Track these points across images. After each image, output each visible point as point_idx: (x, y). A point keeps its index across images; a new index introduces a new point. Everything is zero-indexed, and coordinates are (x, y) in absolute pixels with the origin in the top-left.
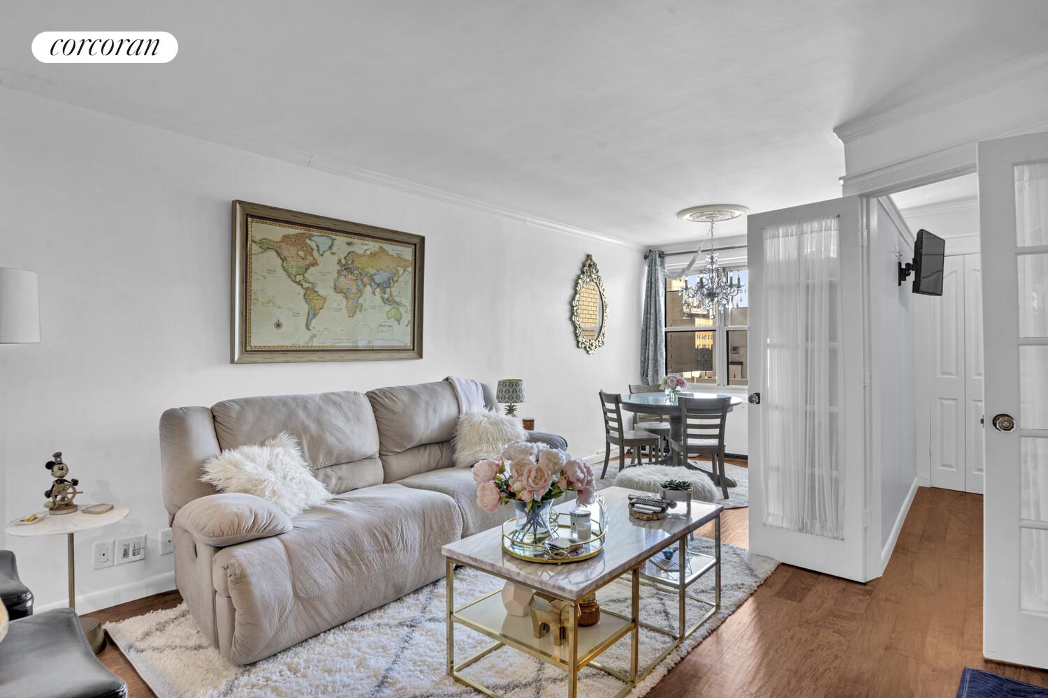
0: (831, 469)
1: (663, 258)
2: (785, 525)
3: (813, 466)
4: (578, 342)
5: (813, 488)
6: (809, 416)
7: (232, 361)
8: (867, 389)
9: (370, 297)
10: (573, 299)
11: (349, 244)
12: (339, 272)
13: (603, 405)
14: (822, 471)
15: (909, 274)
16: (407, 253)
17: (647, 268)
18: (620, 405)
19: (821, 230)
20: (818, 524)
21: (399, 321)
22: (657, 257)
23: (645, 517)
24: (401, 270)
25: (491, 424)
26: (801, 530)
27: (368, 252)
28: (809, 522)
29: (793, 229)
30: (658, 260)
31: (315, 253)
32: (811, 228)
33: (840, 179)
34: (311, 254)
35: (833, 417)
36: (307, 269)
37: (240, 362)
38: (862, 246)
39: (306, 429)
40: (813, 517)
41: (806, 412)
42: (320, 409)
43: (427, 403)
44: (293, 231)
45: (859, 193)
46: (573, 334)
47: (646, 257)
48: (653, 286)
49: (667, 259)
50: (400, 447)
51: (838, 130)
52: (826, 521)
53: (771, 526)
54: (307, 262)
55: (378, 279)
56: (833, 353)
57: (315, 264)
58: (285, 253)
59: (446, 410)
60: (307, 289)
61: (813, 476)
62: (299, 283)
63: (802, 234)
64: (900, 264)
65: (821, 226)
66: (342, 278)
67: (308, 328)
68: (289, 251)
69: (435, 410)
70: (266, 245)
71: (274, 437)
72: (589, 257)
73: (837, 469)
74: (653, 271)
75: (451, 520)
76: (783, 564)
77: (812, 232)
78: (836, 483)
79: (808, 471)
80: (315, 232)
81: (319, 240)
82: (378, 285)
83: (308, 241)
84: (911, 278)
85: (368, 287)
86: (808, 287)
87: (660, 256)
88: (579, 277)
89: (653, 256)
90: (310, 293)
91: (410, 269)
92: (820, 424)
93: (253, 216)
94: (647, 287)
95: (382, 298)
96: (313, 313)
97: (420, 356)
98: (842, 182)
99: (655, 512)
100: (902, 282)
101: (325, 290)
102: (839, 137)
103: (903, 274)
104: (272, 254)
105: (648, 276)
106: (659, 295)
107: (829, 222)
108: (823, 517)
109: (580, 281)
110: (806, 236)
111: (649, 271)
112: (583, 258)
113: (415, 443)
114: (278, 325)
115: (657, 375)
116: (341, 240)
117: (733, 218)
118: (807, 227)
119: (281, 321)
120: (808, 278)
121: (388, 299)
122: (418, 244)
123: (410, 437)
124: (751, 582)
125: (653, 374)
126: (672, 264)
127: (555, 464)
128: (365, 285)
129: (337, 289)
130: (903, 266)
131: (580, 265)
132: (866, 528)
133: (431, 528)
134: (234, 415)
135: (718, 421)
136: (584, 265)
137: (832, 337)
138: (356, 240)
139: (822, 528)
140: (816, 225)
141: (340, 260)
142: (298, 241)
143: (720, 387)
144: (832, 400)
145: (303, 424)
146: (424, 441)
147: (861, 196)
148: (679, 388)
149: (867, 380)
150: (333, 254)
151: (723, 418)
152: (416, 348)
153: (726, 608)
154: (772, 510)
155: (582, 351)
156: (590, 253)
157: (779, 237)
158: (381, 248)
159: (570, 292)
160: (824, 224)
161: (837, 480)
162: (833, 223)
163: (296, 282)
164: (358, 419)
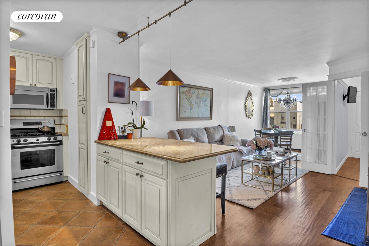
0: (324, 147)
1: (270, 91)
2: (311, 161)
3: (319, 147)
4: (247, 116)
5: (319, 153)
6: (318, 135)
7: (177, 120)
8: (333, 128)
9: (202, 104)
10: (245, 103)
11: (198, 91)
12: (196, 99)
13: (255, 133)
14: (321, 148)
15: (346, 98)
16: (209, 93)
17: (264, 94)
18: (261, 133)
19: (322, 88)
20: (320, 161)
21: (207, 110)
22: (268, 90)
23: (281, 155)
24: (208, 97)
25: (232, 136)
26: (315, 163)
27: (202, 93)
28: (318, 160)
29: (315, 88)
30: (268, 91)
31: (192, 94)
32: (320, 88)
33: (328, 75)
34: (191, 95)
35: (324, 135)
36: (190, 98)
37: (179, 120)
38: (333, 93)
39: (195, 136)
40: (319, 159)
41: (317, 134)
42: (197, 132)
43: (217, 131)
44: (188, 89)
45: (332, 79)
46: (245, 113)
47: (264, 90)
48: (266, 99)
49: (271, 91)
50: (212, 141)
51: (327, 63)
52: (322, 160)
53: (308, 162)
54: (190, 96)
55: (204, 100)
56: (325, 119)
57: (192, 97)
58: (186, 94)
59: (221, 133)
60: (190, 103)
61: (319, 149)
62: (189, 102)
63: (317, 89)
64: (343, 95)
65: (322, 87)
66: (197, 100)
67: (190, 112)
68: (187, 94)
69: (219, 133)
70: (183, 93)
71: (190, 138)
72: (250, 91)
73: (325, 147)
74: (266, 95)
75: (231, 157)
76: (310, 171)
77: (320, 89)
78: (325, 151)
79: (318, 148)
80: (192, 89)
81: (192, 91)
82: (204, 101)
83: (190, 91)
84: (346, 99)
85: (202, 102)
86: (319, 103)
87: (269, 90)
88: (247, 97)
89: (267, 90)
90: (191, 104)
91: (210, 97)
92: (321, 136)
93: (181, 86)
94: (265, 99)
95: (204, 104)
96: (191, 109)
97: (212, 119)
98: (328, 76)
99: (283, 154)
100: (344, 100)
101: (194, 103)
102: (327, 65)
103: (344, 98)
104: (184, 95)
105: (265, 96)
106: (268, 102)
107: (324, 86)
108: (321, 159)
109: (247, 98)
110: (318, 90)
111: (265, 95)
112: (248, 92)
113: (215, 141)
114: (185, 112)
115: (266, 125)
116: (196, 90)
117: (294, 80)
118: (318, 88)
119: (186, 111)
120: (319, 100)
121: (205, 105)
122: (212, 90)
123: (214, 139)
124: (303, 174)
125: (265, 125)
126: (272, 92)
127: (267, 141)
128: (201, 101)
129: (196, 103)
130: (344, 96)
131: (247, 94)
132: (332, 162)
133: (227, 158)
134: (182, 132)
135: (290, 138)
136: (248, 94)
137: (325, 115)
138: (199, 90)
139: (321, 162)
140: (321, 87)
141: (196, 96)
142: (189, 91)
143: (287, 129)
144: (324, 131)
145: (194, 135)
146: (217, 140)
147: (333, 80)
148: (277, 129)
149: (333, 126)
150: (195, 94)
151: (291, 137)
152: (211, 118)
153: (298, 177)
154: (308, 158)
155: (247, 118)
156: (250, 90)
157: (311, 90)
158: (204, 92)
159: (244, 101)
160: (323, 87)
161: (325, 150)
162: (326, 87)
163: (188, 101)
164: (204, 134)
